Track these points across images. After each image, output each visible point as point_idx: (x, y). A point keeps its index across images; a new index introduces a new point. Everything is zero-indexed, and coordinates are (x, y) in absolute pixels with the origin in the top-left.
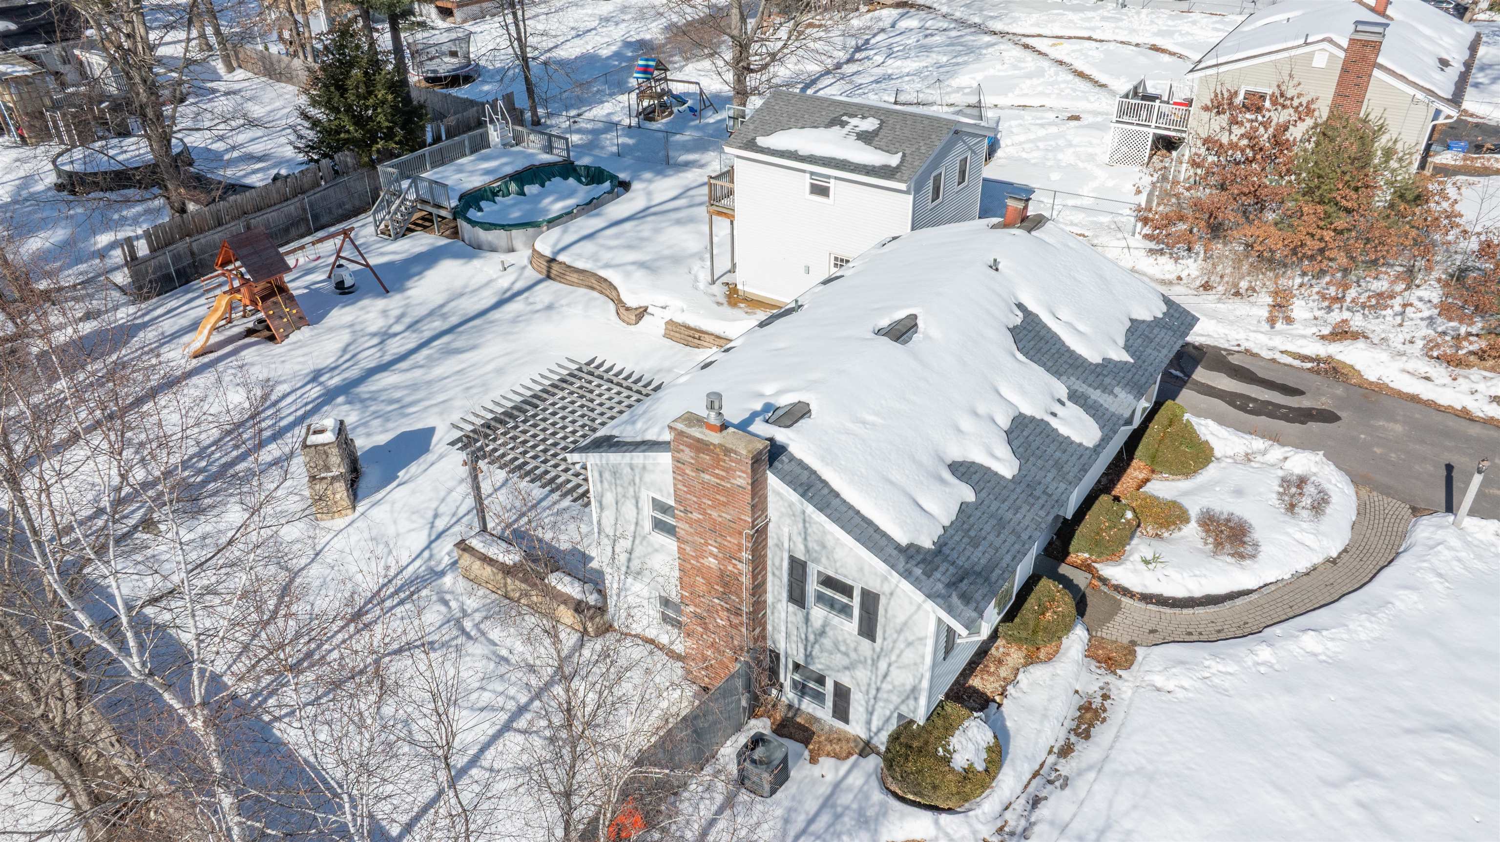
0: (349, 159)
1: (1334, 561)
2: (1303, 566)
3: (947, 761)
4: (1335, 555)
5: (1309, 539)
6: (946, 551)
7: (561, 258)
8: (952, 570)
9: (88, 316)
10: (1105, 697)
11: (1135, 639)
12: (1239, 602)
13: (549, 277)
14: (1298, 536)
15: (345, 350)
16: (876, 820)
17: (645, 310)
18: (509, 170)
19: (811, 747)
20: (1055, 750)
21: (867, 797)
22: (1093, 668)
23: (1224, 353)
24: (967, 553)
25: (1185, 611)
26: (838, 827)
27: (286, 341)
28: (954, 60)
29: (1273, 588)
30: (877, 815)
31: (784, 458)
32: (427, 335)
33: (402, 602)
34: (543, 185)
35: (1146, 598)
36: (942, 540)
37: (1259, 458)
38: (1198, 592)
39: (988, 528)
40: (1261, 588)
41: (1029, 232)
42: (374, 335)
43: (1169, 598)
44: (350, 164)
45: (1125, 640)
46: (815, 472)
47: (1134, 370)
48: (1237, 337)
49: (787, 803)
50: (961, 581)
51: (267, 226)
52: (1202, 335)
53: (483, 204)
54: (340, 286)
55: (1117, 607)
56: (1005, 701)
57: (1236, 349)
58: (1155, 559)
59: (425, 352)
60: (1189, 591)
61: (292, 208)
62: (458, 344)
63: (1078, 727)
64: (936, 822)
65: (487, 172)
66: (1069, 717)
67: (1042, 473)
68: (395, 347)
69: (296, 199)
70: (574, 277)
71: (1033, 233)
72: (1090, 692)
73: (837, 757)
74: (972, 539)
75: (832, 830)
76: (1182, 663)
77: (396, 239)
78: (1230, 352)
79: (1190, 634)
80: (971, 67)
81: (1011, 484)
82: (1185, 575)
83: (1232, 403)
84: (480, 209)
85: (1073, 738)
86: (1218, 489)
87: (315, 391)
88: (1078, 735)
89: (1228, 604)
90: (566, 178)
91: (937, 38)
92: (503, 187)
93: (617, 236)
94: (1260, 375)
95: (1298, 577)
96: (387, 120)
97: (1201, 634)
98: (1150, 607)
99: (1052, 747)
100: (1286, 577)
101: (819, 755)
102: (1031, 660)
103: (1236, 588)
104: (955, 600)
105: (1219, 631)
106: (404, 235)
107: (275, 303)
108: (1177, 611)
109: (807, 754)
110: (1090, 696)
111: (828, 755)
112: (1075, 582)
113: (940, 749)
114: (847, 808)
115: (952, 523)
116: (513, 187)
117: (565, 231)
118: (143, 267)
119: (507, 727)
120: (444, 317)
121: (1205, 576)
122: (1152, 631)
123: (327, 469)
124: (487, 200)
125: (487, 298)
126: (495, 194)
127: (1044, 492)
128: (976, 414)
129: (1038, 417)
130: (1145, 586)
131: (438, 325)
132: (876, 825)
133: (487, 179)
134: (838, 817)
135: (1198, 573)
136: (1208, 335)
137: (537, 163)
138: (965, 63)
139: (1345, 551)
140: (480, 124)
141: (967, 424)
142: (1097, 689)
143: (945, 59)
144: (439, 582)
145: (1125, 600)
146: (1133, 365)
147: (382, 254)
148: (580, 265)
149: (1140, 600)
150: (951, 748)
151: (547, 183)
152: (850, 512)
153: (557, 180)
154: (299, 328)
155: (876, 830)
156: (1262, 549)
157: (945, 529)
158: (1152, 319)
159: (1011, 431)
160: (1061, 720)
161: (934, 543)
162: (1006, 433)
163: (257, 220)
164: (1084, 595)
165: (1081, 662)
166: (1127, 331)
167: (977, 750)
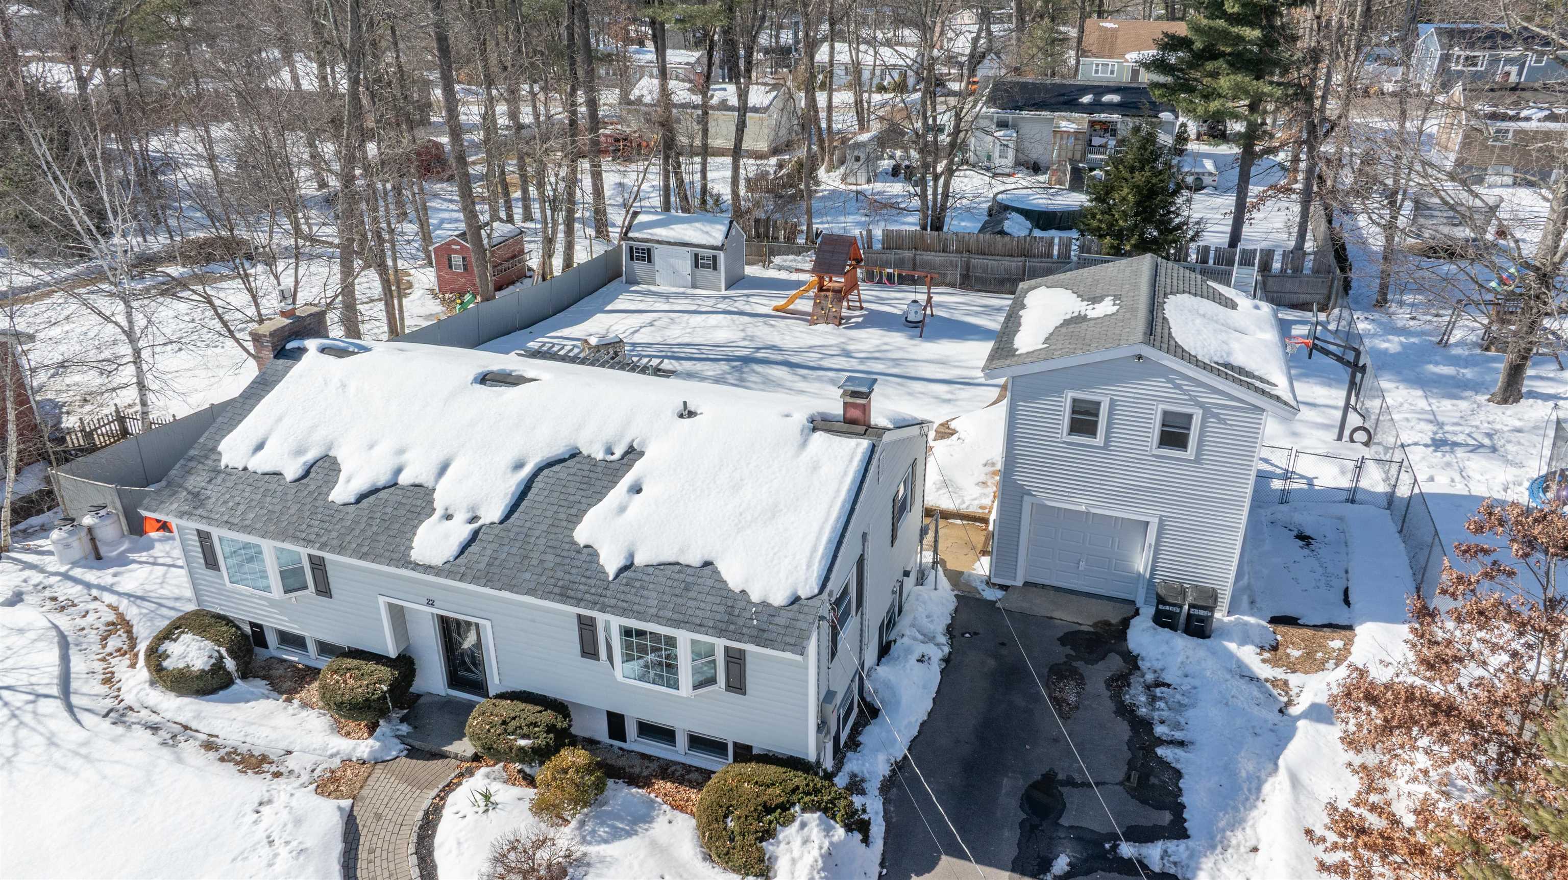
3: (167, 637)
8: (201, 485)
10: (277, 775)
11: (367, 800)
22: (322, 767)
25: (411, 847)
27: (813, 327)
35: (435, 811)
43: (434, 830)
45: (364, 792)
47: (593, 582)
55: (428, 786)
58: (491, 803)
60: (441, 844)
61: (1012, 265)
63: (239, 754)
72: (287, 763)
79: (372, 852)
81: (322, 504)
88: (228, 754)
98: (420, 815)
107: (827, 296)
108: (413, 839)
112: (456, 742)
115: (255, 473)
118: (874, 256)
121: (461, 854)
122: (378, 816)
129: (436, 503)
130: (454, 807)
135: (465, 845)
141: (383, 449)
142: (290, 768)
145: (432, 792)
149: (433, 805)
154: (828, 323)
157: (245, 469)
158: (737, 591)
159: (403, 488)
160: (248, 740)
161: (227, 467)
162: (396, 484)
163: (977, 261)
164: (443, 756)
165: (329, 753)
166: (677, 564)
167: (183, 656)
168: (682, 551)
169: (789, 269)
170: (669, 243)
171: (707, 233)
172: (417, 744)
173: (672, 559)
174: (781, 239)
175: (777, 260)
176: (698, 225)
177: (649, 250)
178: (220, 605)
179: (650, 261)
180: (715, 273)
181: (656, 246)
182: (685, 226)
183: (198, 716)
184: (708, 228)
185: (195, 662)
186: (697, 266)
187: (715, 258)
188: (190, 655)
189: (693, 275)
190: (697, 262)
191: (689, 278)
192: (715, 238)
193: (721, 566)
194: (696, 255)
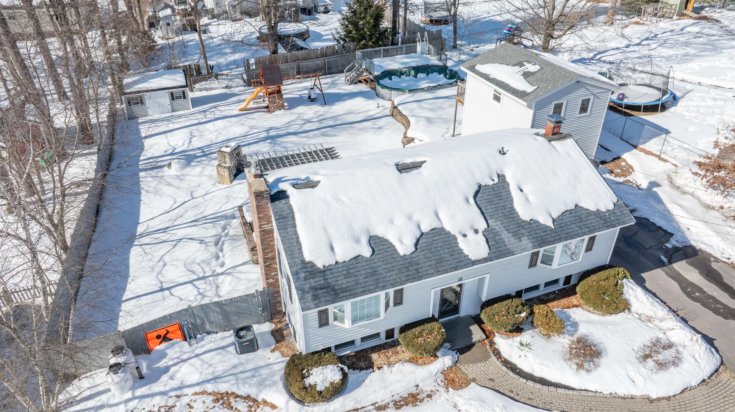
0: (352, 46)
1: (652, 401)
2: (622, 391)
3: (303, 377)
4: (654, 397)
5: (638, 379)
6: (328, 273)
7: (399, 108)
8: (322, 282)
9: (227, 87)
10: (429, 396)
11: (477, 378)
12: (560, 390)
13: (392, 115)
14: (632, 374)
15: (288, 123)
16: (266, 386)
17: (413, 140)
18: (414, 64)
19: (277, 345)
20: (377, 405)
21: (273, 376)
22: (439, 381)
23: (712, 259)
24: (339, 278)
25: (521, 380)
26: (249, 380)
27: (273, 113)
28: (699, 54)
29: (590, 394)
30: (268, 385)
31: (284, 201)
32: (323, 125)
33: (211, 223)
34: (428, 75)
35: (506, 363)
36: (331, 267)
37: (657, 322)
38: (538, 373)
39: (363, 272)
40: (581, 390)
41: (550, 141)
42: (304, 120)
43: (519, 369)
44: (352, 49)
45: (471, 377)
46: (293, 213)
47: (549, 232)
48: (731, 253)
49: (242, 361)
50: (321, 289)
51: (307, 67)
52: (706, 244)
53: (393, 77)
54: (309, 97)
55: (486, 358)
56: (377, 371)
57: (727, 261)
58: (527, 345)
59: (316, 132)
60: (533, 370)
61: (319, 62)
62: (330, 133)
63: (400, 401)
64: (287, 402)
65: (403, 63)
66: (400, 395)
67: (425, 260)
68: (308, 127)
69: (322, 59)
70: (399, 117)
71: (553, 142)
72: (424, 390)
73: (283, 354)
74: (348, 273)
75: (245, 380)
76: (482, 401)
77: (350, 84)
78: (717, 260)
79: (512, 392)
80: (706, 58)
81: (399, 259)
82: (537, 361)
83: (684, 289)
84: (391, 79)
85: (391, 405)
86: (610, 327)
87: (264, 135)
88: (395, 404)
89: (552, 389)
90: (440, 74)
91: (701, 39)
92: (408, 72)
93: (431, 104)
94: (725, 280)
95: (613, 396)
96: (368, 31)
97: (518, 395)
98: (504, 368)
99: (377, 403)
100: (604, 392)
101: (277, 350)
102: (412, 361)
103: (564, 382)
104: (309, 296)
105: (530, 399)
106: (356, 83)
107: (274, 97)
108: (517, 377)
109: (273, 347)
110: (422, 391)
111: (280, 352)
112: (473, 336)
113: (305, 370)
114: (260, 375)
115: (344, 262)
116: (413, 72)
117: (411, 96)
118: (251, 72)
119: (191, 282)
120: (336, 120)
121: (548, 367)
122: (491, 380)
123: (225, 163)
124: (397, 76)
125: (361, 117)
126: (402, 74)
127: (416, 270)
128: (410, 218)
129: (452, 233)
130: (511, 356)
131: (331, 123)
132: (263, 388)
133: (401, 66)
134: (253, 376)
135: (545, 363)
136: (711, 246)
137: (430, 64)
138: (704, 56)
139: (668, 399)
140: (415, 42)
141: (399, 220)
142: (429, 390)
143: (693, 52)
144: (231, 220)
145: (494, 358)
146: (552, 230)
147: (340, 89)
148: (404, 112)
149: (502, 362)
150: (311, 372)
151: (430, 74)
152: (294, 236)
153: (436, 74)
154: (280, 110)
155: (261, 390)
156: (599, 369)
157: (337, 263)
158: (596, 210)
159: (428, 234)
160: (394, 394)
161: (324, 266)
162: (422, 234)
163: (303, 64)
164: (473, 345)
165: (434, 374)
166: (567, 211)
167: (324, 380)
168: (566, 205)
169: (206, 89)
170: (154, 90)
171: (174, 80)
172: (459, 347)
173: (565, 210)
174: (195, 74)
175: (197, 86)
176: (166, 76)
177: (141, 97)
178: (322, 345)
179: (142, 103)
180: (185, 100)
181: (145, 94)
182: (158, 79)
183: (356, 401)
184: (173, 77)
185: (334, 378)
186: (173, 99)
187: (183, 92)
188: (329, 376)
189: (172, 105)
190: (173, 97)
191: (170, 106)
192: (180, 81)
193: (581, 204)
194: (172, 94)
